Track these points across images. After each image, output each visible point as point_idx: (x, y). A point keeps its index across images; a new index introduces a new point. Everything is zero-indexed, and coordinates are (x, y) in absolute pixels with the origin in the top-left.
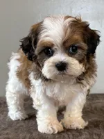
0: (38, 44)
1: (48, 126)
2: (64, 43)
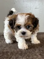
0: (15, 25)
1: (22, 46)
2: (25, 25)
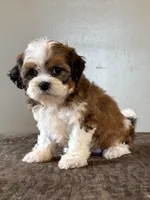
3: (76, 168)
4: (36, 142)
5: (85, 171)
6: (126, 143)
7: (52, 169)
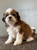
3: (18, 45)
4: (8, 38)
5: (20, 46)
6: (33, 37)
7: (12, 46)
